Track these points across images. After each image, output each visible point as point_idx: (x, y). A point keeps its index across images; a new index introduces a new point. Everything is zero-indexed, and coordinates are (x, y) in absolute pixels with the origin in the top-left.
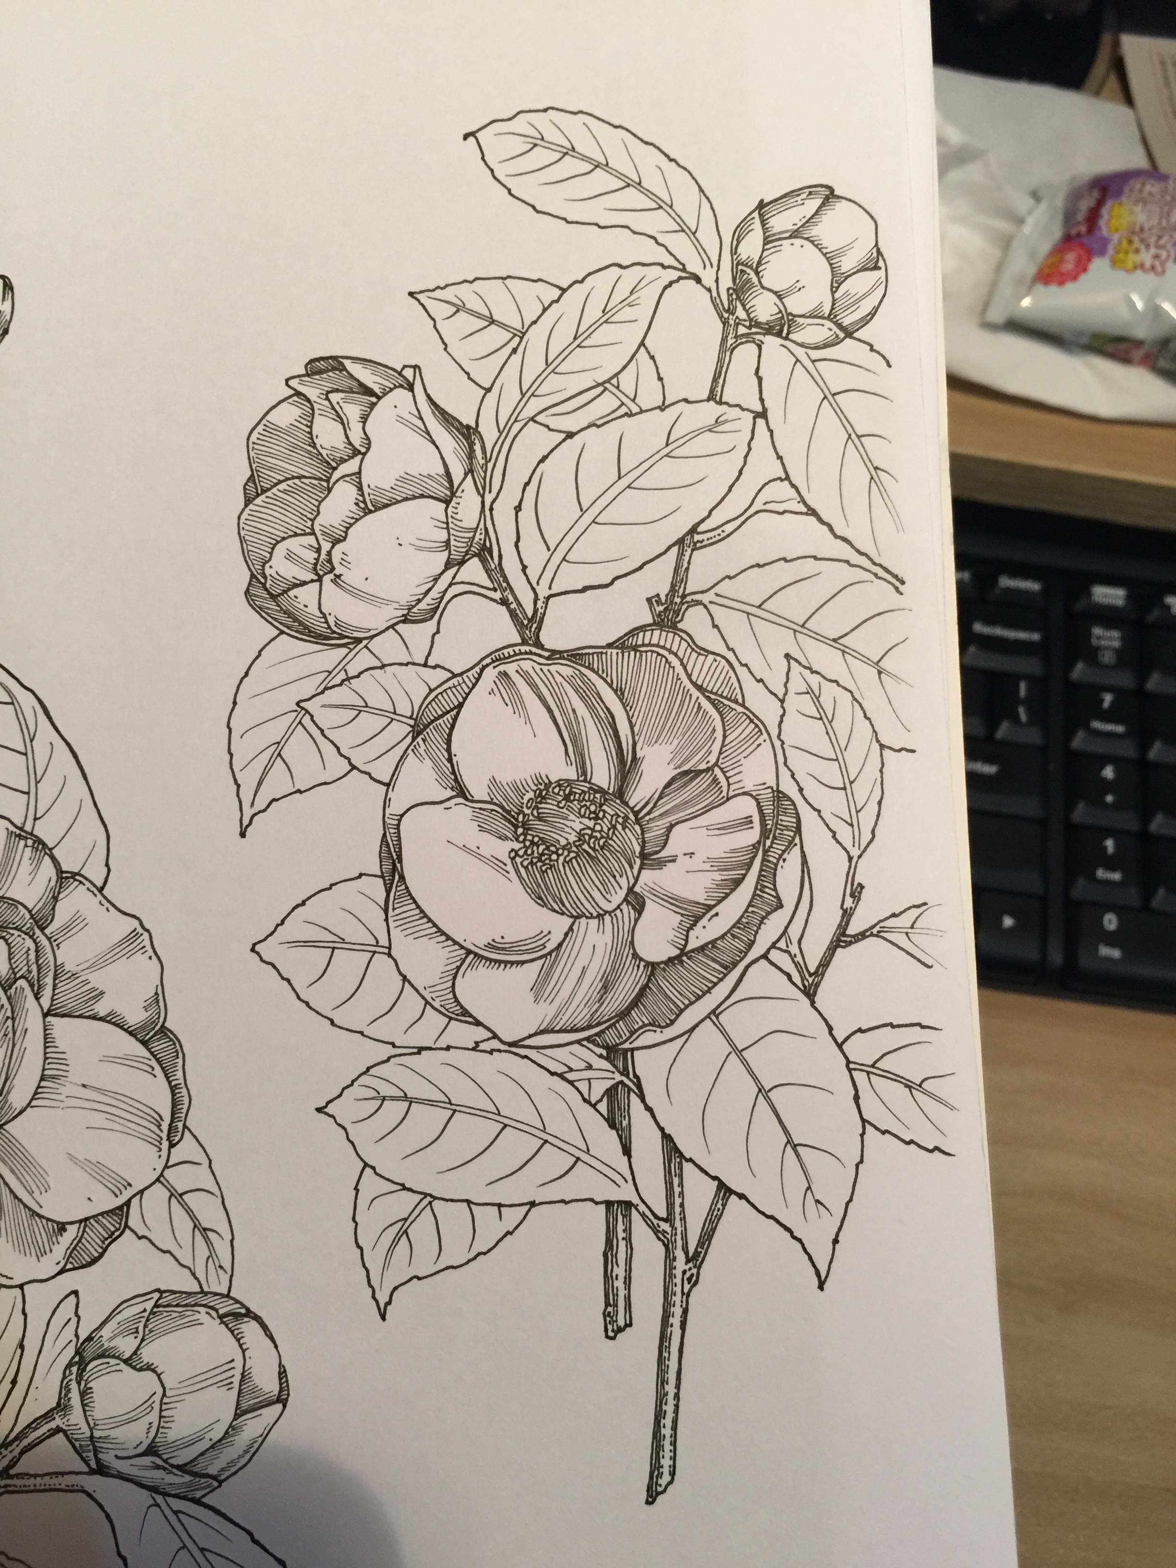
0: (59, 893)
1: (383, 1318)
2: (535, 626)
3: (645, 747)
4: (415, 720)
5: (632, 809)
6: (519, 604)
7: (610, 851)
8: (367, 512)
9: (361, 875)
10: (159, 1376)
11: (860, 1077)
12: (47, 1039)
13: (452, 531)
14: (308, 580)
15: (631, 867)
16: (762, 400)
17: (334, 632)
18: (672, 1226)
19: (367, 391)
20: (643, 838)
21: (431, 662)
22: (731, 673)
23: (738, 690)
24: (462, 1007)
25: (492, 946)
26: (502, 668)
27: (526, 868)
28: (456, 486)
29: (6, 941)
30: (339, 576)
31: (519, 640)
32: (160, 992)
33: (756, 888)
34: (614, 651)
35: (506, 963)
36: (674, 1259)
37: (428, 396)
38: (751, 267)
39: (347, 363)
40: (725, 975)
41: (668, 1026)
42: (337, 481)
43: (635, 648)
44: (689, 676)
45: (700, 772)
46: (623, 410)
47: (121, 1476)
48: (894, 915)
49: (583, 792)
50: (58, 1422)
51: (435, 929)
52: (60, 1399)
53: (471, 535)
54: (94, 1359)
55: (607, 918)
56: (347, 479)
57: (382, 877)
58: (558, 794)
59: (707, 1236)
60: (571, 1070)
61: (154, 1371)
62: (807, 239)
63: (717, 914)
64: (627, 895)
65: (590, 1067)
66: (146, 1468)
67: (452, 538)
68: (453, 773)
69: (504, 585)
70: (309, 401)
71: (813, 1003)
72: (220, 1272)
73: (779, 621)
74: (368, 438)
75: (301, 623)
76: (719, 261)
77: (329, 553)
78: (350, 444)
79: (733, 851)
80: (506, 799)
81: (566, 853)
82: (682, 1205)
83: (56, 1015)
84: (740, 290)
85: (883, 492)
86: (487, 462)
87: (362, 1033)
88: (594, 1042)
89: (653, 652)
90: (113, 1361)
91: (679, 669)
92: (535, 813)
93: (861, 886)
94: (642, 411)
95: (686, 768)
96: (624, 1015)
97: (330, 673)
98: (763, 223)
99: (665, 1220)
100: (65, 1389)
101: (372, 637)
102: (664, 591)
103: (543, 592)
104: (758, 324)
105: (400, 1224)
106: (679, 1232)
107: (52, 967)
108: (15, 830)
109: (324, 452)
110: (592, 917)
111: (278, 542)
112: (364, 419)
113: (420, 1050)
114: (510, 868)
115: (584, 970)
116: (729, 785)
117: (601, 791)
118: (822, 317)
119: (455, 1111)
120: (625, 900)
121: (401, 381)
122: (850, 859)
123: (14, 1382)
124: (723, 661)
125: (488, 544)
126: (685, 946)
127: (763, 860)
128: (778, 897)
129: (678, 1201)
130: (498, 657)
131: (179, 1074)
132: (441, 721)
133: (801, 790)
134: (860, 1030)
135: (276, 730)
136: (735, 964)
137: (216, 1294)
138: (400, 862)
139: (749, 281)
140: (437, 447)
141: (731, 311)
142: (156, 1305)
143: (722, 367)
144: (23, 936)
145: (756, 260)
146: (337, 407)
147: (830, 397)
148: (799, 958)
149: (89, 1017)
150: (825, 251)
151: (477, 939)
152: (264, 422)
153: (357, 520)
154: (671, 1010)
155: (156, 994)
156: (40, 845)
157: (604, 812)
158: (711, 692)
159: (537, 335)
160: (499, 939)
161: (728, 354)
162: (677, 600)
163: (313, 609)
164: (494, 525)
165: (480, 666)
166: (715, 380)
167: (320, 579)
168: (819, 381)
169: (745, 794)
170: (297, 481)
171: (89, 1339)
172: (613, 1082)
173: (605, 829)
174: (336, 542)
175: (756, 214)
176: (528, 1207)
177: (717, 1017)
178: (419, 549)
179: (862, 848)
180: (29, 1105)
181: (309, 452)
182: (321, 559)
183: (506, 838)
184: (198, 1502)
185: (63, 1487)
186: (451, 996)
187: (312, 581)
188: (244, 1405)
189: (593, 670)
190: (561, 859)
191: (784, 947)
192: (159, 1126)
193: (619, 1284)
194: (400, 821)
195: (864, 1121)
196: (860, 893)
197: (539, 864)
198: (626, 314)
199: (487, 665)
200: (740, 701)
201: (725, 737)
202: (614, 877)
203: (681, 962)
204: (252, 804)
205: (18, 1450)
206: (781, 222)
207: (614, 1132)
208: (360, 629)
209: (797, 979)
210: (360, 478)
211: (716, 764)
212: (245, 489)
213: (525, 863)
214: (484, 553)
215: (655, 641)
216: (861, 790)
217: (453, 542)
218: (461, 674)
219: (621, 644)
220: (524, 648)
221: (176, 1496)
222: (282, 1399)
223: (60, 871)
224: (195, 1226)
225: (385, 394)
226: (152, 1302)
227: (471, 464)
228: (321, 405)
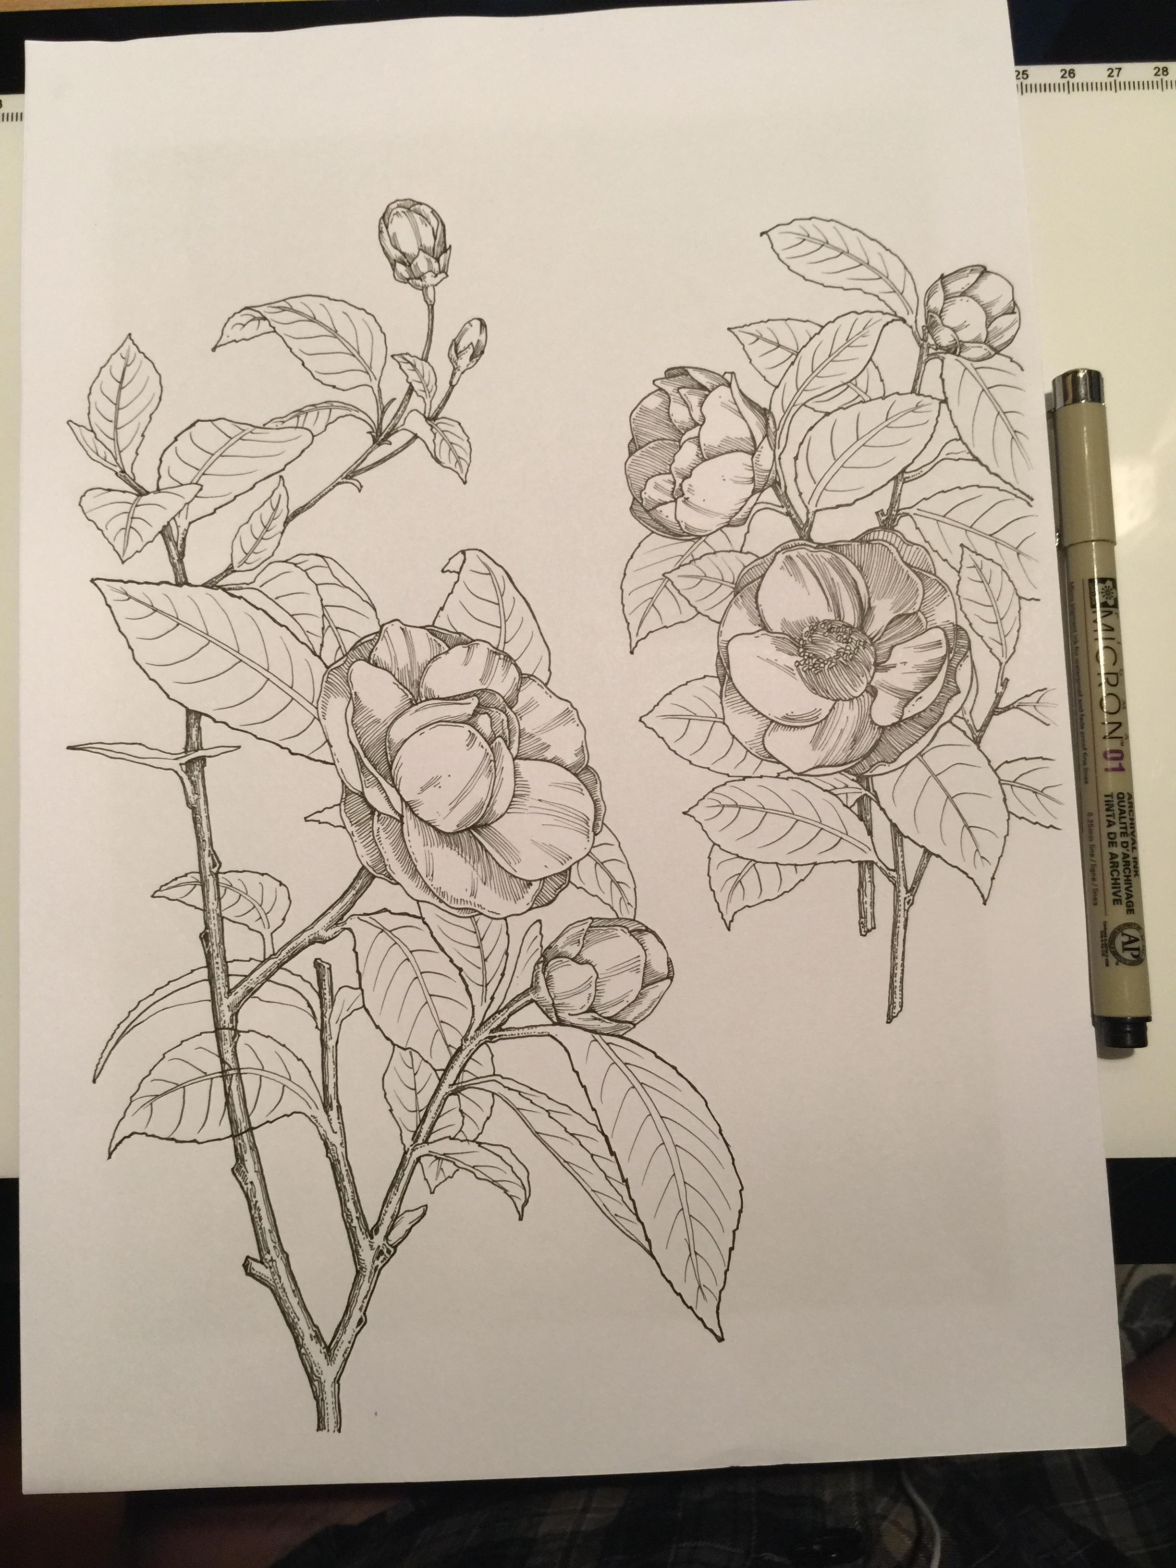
0: (520, 687)
1: (729, 929)
2: (807, 528)
3: (876, 600)
4: (736, 584)
5: (868, 637)
6: (797, 515)
7: (856, 662)
8: (704, 460)
9: (705, 677)
10: (594, 967)
11: (1007, 788)
12: (516, 774)
13: (756, 472)
14: (668, 501)
15: (869, 671)
16: (944, 392)
17: (684, 532)
18: (898, 873)
19: (702, 387)
20: (876, 654)
21: (744, 550)
22: (927, 556)
23: (932, 566)
24: (769, 753)
25: (786, 718)
26: (788, 554)
27: (805, 672)
28: (758, 444)
29: (489, 715)
30: (687, 499)
31: (798, 537)
32: (584, 745)
33: (944, 681)
34: (856, 544)
35: (795, 727)
36: (899, 891)
37: (740, 391)
38: (936, 313)
39: (690, 370)
40: (927, 732)
41: (893, 762)
42: (685, 442)
43: (868, 542)
44: (902, 558)
45: (909, 615)
46: (859, 399)
47: (572, 1025)
48: (1027, 696)
49: (839, 627)
50: (532, 996)
51: (751, 708)
52: (532, 982)
53: (767, 474)
54: (553, 959)
55: (855, 700)
56: (691, 440)
57: (718, 677)
58: (824, 628)
59: (918, 880)
60: (835, 788)
61: (590, 964)
62: (971, 297)
63: (921, 698)
64: (867, 687)
65: (847, 786)
66: (588, 1020)
67: (756, 476)
68: (759, 616)
69: (788, 504)
70: (667, 393)
71: (979, 748)
72: (629, 906)
73: (956, 524)
74: (703, 416)
75: (664, 527)
76: (917, 309)
77: (681, 485)
78: (693, 419)
79: (930, 661)
80: (792, 631)
81: (829, 663)
82: (903, 862)
83: (521, 759)
84: (930, 327)
85: (1020, 445)
86: (777, 430)
87: (709, 769)
88: (848, 772)
89: (880, 544)
90: (564, 960)
91: (896, 554)
92: (810, 639)
93: (1007, 680)
94: (871, 400)
95: (901, 612)
96: (865, 757)
97: (683, 556)
98: (944, 287)
99: (894, 871)
100: (535, 977)
101: (708, 535)
102: (886, 507)
103: (812, 508)
104: (941, 347)
105: (736, 877)
106: (902, 877)
107: (518, 730)
108: (493, 649)
109: (677, 425)
110: (846, 700)
111: (649, 478)
112: (701, 404)
113: (744, 778)
114: (795, 672)
115: (842, 731)
116: (927, 622)
117: (849, 626)
118: (981, 343)
119: (767, 812)
120: (866, 690)
121: (723, 381)
122: (1001, 664)
123: (503, 975)
124: (923, 549)
125: (778, 480)
126: (902, 716)
127: (948, 666)
128: (957, 687)
129: (901, 860)
130: (785, 547)
131: (598, 793)
132: (751, 585)
133: (971, 624)
134: (1007, 762)
135: (649, 592)
136: (932, 726)
137: (626, 919)
138: (729, 668)
139: (935, 322)
140: (746, 421)
141: (925, 340)
142: (590, 927)
143: (919, 373)
144: (499, 712)
145: (940, 309)
146: (684, 397)
147: (986, 390)
148: (970, 722)
149: (541, 760)
150: (981, 304)
151: (777, 713)
152: (640, 406)
153: (698, 465)
154: (895, 753)
155: (582, 746)
156: (508, 658)
157: (852, 639)
158: (915, 567)
159: (806, 354)
160: (790, 714)
161: (923, 365)
162: (894, 513)
163: (672, 518)
164: (781, 468)
165: (774, 553)
166: (916, 381)
167: (675, 500)
168: (979, 380)
169: (937, 627)
170: (660, 442)
171: (549, 947)
172: (860, 795)
173: (853, 649)
174: (685, 478)
175: (939, 282)
176: (812, 866)
177: (922, 756)
178: (736, 482)
179: (1008, 657)
180: (506, 812)
181: (668, 425)
182: (676, 489)
183: (793, 655)
184: (621, 1037)
185: (536, 1034)
186: (762, 746)
187: (671, 502)
188: (647, 981)
189: (843, 555)
190: (826, 667)
191: (961, 716)
192: (587, 823)
193: (868, 906)
194: (728, 644)
195: (1009, 813)
196: (1007, 684)
197: (813, 670)
198: (860, 341)
199: (779, 552)
200: (933, 572)
201: (924, 594)
202: (859, 677)
203: (900, 726)
204: (637, 634)
205: (507, 1014)
206: (955, 286)
207: (862, 823)
208: (701, 531)
209: (969, 734)
210: (699, 440)
211: (919, 610)
212: (629, 447)
213: (805, 669)
214: (776, 484)
215: (880, 537)
216: (1007, 624)
217: (756, 479)
218: (763, 557)
219: (861, 540)
220: (801, 542)
221: (608, 1034)
222: (670, 976)
223: (520, 674)
224: (612, 881)
225: (713, 389)
226: (588, 925)
227: (767, 431)
228: (674, 396)
